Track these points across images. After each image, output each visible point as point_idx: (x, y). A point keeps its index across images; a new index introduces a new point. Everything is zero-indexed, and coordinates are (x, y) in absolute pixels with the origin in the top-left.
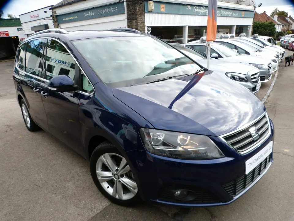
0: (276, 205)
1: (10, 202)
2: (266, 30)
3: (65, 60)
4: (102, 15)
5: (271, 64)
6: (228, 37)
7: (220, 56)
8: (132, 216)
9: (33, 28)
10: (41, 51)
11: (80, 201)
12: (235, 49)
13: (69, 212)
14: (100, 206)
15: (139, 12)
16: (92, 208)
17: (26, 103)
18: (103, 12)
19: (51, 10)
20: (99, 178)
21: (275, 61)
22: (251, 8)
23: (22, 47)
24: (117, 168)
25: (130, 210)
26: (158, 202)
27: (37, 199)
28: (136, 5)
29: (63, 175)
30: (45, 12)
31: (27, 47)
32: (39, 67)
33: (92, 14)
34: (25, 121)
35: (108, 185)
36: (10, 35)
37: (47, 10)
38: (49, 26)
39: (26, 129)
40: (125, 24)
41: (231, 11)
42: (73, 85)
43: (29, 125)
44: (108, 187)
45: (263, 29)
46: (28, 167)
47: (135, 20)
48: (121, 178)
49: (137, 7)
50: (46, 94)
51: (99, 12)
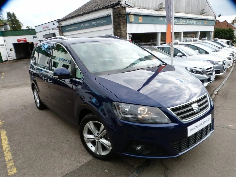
0: (216, 163)
1: (23, 155)
2: (226, 34)
3: (66, 59)
4: (95, 25)
5: (225, 61)
6: (192, 41)
7: (184, 55)
8: (108, 167)
9: (44, 36)
10: (49, 52)
11: (72, 156)
12: (197, 49)
13: (64, 163)
14: (85, 160)
15: (122, 23)
16: (80, 161)
17: (37, 89)
18: (95, 24)
19: (58, 23)
20: (86, 140)
21: (230, 59)
22: (212, 18)
23: (36, 49)
24: (98, 132)
25: (107, 163)
26: (125, 155)
27: (42, 154)
28: (120, 17)
29: (61, 139)
30: (54, 24)
31: (40, 50)
32: (47, 64)
33: (87, 25)
34: (36, 102)
35: (92, 145)
36: (28, 42)
37: (55, 22)
38: (56, 34)
39: (36, 108)
40: (111, 32)
41: (195, 20)
42: (70, 74)
43: (38, 105)
44: (92, 146)
45: (223, 34)
46: (37, 133)
47: (119, 28)
48: (100, 139)
49: (121, 19)
50: (51, 81)
51: (93, 23)
